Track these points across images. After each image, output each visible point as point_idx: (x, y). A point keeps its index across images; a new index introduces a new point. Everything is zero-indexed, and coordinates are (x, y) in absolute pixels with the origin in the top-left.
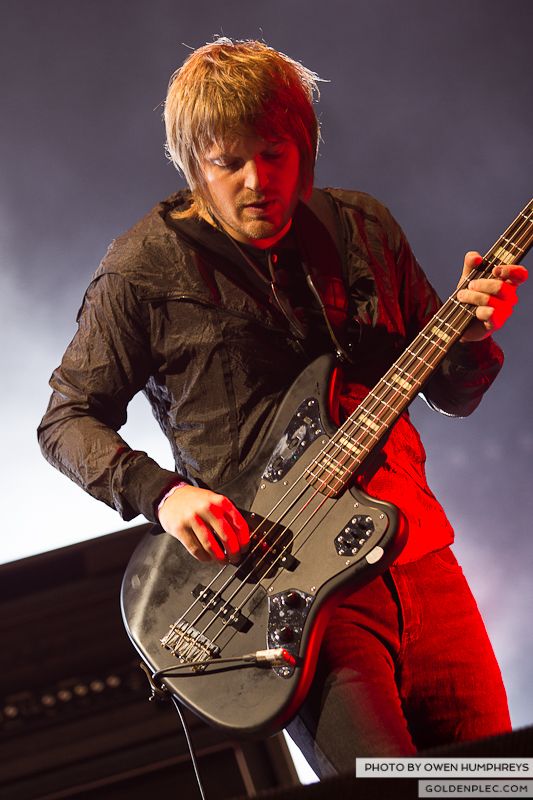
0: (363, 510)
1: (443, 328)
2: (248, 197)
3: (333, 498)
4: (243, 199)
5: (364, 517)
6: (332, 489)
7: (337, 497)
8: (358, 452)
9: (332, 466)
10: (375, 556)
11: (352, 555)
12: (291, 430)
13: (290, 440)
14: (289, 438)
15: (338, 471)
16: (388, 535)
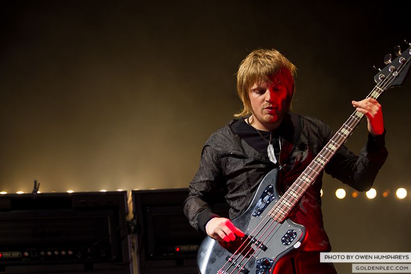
0: (292, 228)
1: (322, 159)
2: (266, 104)
3: (280, 223)
4: (264, 106)
5: (292, 231)
6: (280, 220)
7: (282, 223)
8: (290, 205)
9: (280, 211)
10: (297, 245)
11: (288, 245)
12: (263, 197)
13: (262, 201)
14: (262, 200)
15: (282, 213)
16: (302, 237)
